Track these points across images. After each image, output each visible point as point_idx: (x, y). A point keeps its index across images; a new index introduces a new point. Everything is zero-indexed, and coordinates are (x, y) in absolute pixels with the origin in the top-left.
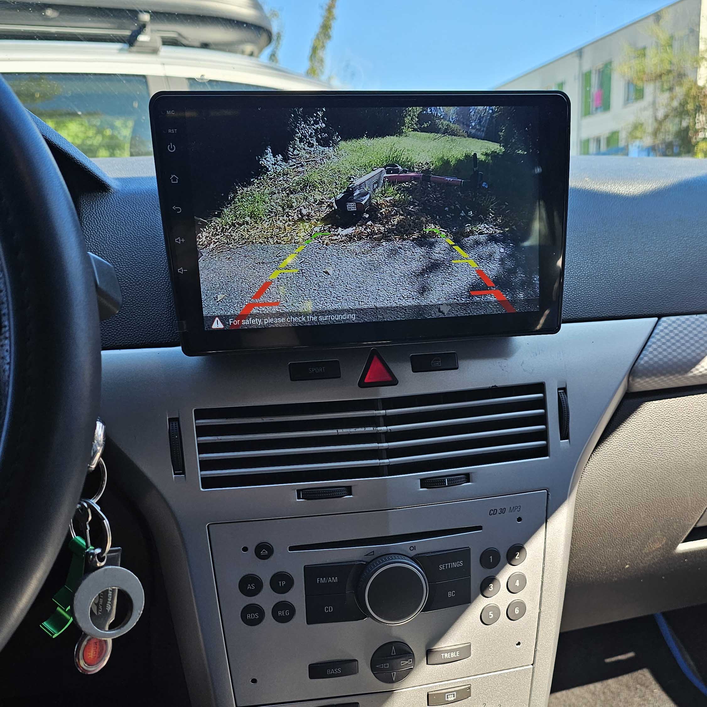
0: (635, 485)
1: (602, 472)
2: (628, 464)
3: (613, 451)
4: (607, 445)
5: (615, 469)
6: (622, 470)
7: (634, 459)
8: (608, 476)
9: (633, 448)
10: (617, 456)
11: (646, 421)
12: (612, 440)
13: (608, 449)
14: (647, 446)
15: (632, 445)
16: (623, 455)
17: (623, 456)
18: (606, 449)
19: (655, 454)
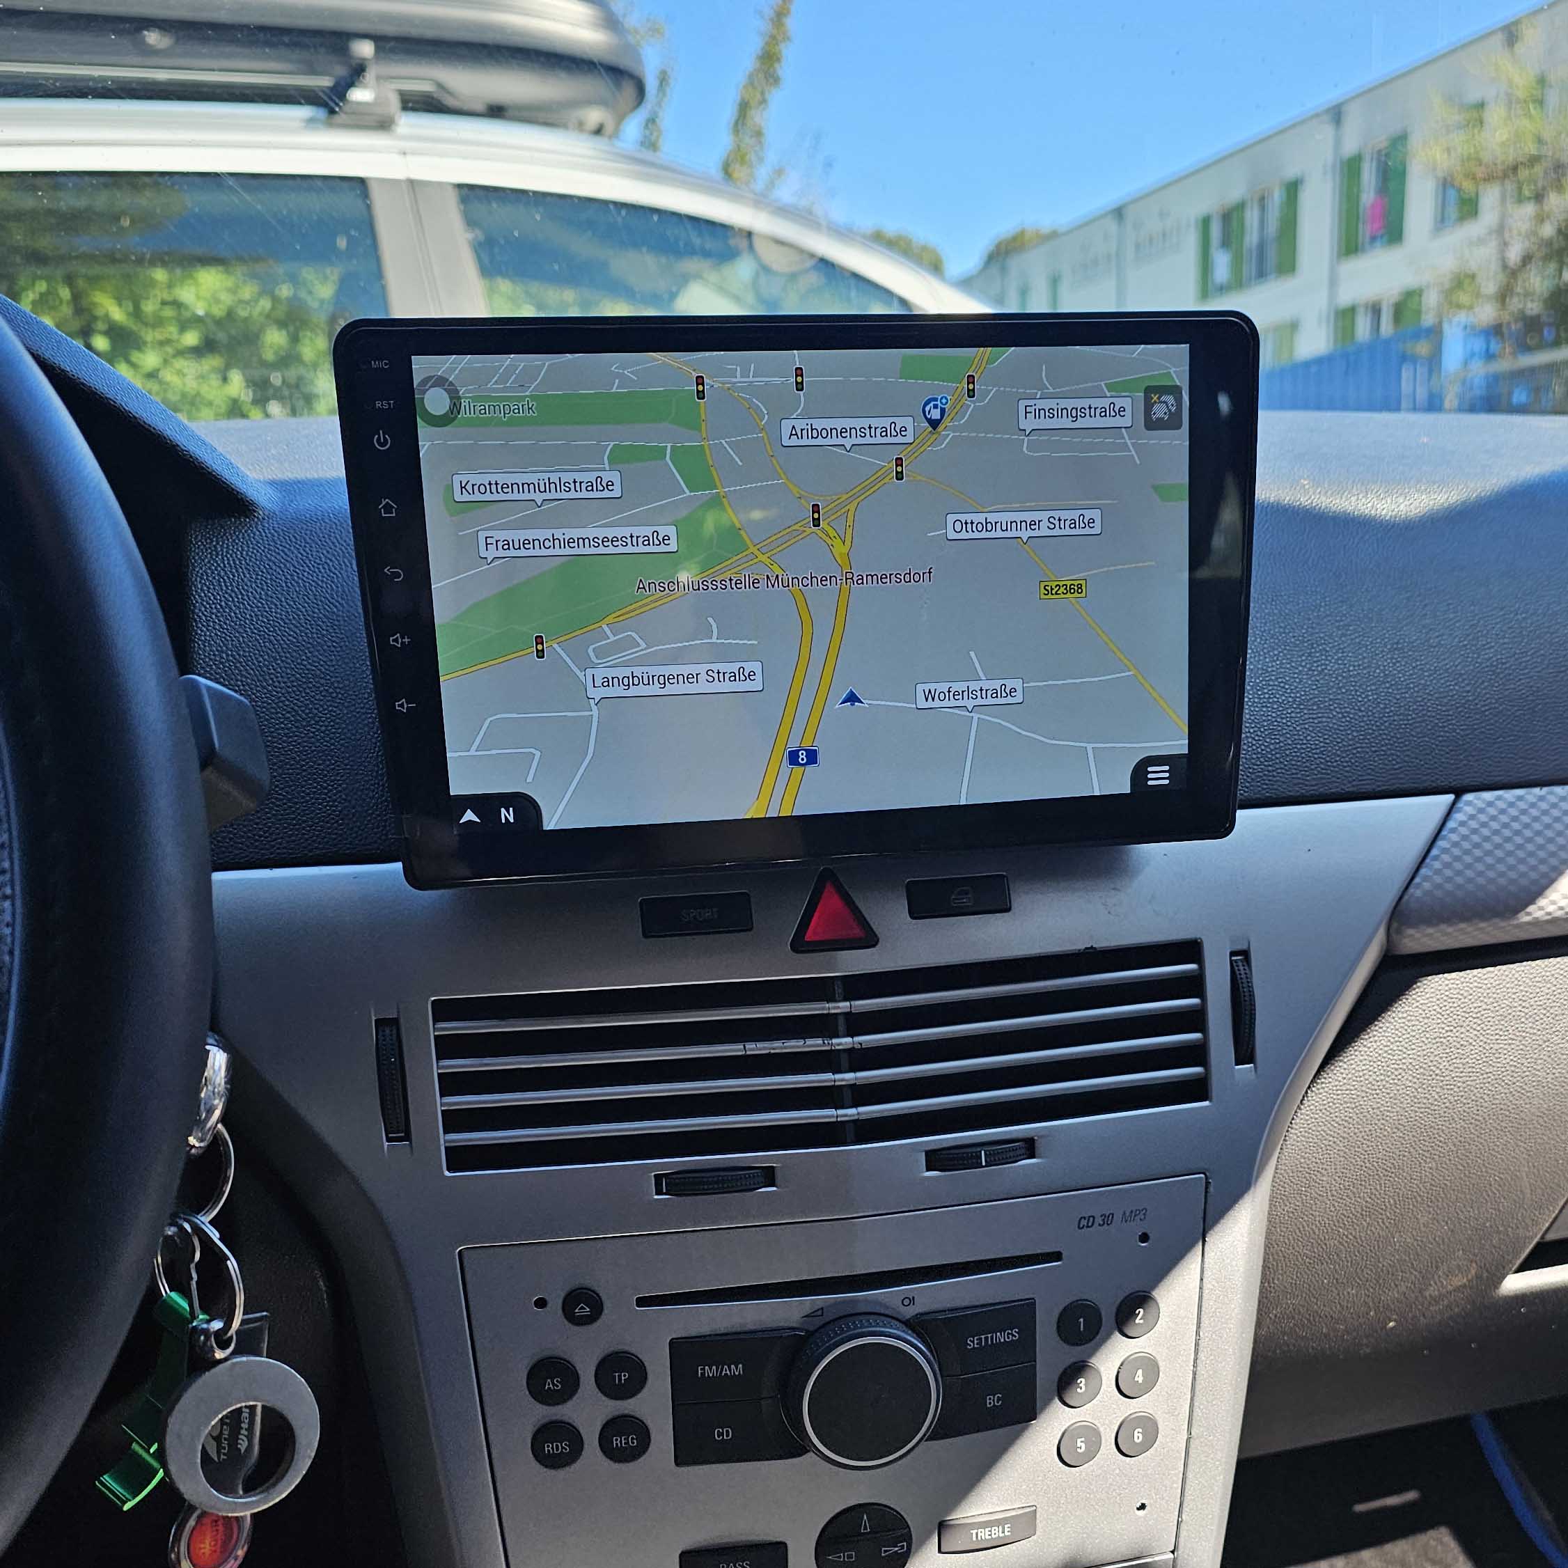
0: (1404, 1156)
1: (1331, 1128)
2: (1388, 1111)
3: (1354, 1083)
4: (1342, 1071)
5: (1361, 1122)
6: (1376, 1124)
7: (1402, 1100)
8: (1344, 1138)
9: (1399, 1077)
10: (1364, 1094)
11: (1428, 1018)
12: (1353, 1059)
13: (1345, 1078)
14: (1431, 1073)
15: (1396, 1070)
16: (1378, 1091)
17: (1377, 1094)
18: (1339, 1079)
19: (1448, 1089)
